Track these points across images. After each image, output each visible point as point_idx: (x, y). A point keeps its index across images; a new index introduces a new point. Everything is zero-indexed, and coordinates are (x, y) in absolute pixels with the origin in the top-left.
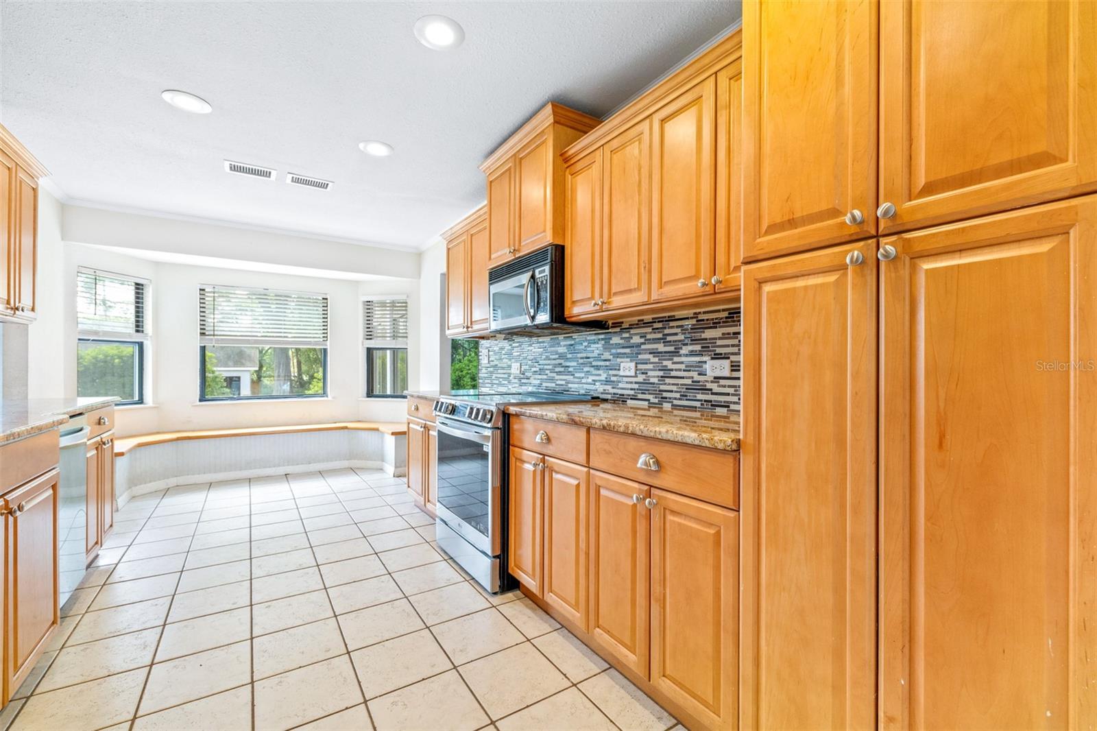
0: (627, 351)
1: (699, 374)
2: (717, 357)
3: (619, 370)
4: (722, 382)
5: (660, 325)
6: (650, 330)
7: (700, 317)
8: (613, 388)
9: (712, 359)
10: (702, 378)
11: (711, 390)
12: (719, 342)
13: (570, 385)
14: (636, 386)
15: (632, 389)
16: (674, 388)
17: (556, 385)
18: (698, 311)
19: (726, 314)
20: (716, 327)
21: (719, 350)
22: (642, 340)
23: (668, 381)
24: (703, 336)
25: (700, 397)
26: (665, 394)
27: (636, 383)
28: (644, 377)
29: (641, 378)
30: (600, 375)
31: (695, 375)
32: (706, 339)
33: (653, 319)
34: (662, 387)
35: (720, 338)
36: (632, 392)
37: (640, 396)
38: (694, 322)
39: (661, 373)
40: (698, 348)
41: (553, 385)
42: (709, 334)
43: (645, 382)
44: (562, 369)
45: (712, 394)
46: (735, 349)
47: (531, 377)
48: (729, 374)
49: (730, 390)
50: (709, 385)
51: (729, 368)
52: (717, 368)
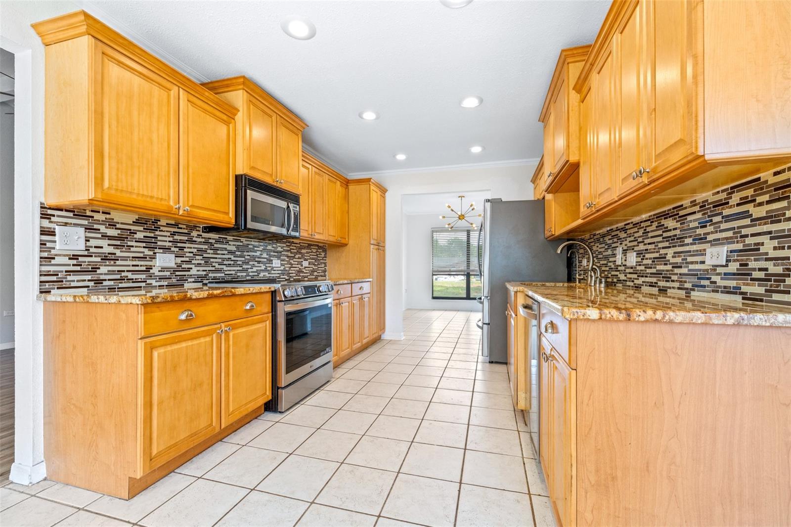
0: (276, 254)
2: (306, 260)
3: (272, 264)
4: (306, 269)
5: (289, 244)
6: (285, 245)
7: (301, 244)
8: (269, 274)
9: (304, 260)
10: (301, 267)
12: (306, 255)
13: (238, 274)
14: (280, 272)
15: (278, 274)
16: (294, 272)
17: (225, 275)
19: (307, 245)
20: (304, 249)
21: (306, 257)
22: (282, 250)
23: (292, 269)
24: (302, 252)
25: (301, 275)
26: (291, 275)
27: (280, 270)
28: (283, 267)
29: (282, 268)
30: (261, 267)
31: (299, 266)
34: (290, 272)
35: (306, 253)
36: (278, 275)
37: (282, 277)
38: (299, 245)
39: (290, 266)
40: (300, 256)
41: (223, 275)
42: (303, 251)
43: (284, 270)
44: (232, 263)
45: (304, 273)
46: (309, 258)
47: (191, 268)
48: (308, 266)
49: (308, 272)
50: (304, 270)
51: (308, 264)
52: (305, 264)
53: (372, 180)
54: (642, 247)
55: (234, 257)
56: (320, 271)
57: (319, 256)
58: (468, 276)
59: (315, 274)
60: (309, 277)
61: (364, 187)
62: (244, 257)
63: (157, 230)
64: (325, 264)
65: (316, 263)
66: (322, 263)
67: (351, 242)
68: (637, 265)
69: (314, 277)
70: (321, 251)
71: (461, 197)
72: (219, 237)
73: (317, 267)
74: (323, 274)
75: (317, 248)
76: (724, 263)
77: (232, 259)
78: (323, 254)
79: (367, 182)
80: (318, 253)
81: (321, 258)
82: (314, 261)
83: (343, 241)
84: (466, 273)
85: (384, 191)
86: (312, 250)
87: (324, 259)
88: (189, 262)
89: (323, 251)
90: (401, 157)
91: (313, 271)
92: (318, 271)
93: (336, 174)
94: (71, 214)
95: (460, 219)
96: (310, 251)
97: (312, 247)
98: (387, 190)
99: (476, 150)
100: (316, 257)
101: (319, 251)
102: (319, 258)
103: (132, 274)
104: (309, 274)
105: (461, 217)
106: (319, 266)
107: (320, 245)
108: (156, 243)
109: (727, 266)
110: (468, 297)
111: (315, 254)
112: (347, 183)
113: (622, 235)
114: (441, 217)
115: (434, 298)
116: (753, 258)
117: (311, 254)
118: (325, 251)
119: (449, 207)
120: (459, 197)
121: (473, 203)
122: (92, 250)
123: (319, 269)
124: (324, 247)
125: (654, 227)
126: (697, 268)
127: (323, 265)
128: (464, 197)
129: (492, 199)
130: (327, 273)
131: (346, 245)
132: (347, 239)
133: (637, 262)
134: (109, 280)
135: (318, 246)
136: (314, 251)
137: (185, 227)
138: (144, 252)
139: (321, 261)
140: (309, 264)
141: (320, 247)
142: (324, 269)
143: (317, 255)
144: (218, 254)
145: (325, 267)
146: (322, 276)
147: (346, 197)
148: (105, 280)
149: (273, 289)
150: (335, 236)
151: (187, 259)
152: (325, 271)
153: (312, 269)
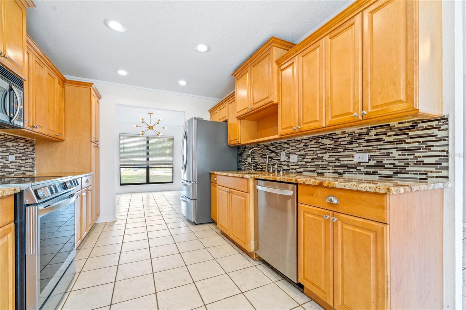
1: (6, 161)
2: (12, 154)
4: (12, 164)
7: (6, 136)
9: (10, 154)
10: (6, 162)
11: (9, 167)
12: (11, 148)
18: (5, 133)
19: (13, 138)
20: (10, 142)
21: (11, 151)
25: (6, 170)
31: (4, 161)
32: (7, 146)
35: (12, 147)
40: (5, 149)
42: (9, 144)
46: (15, 152)
48: (14, 160)
49: (14, 167)
50: (9, 165)
51: (14, 158)
52: (11, 158)
54: (302, 152)
56: (28, 166)
57: (26, 150)
58: (148, 168)
59: (23, 169)
60: (15, 173)
64: (33, 158)
65: (24, 158)
66: (29, 158)
68: (298, 161)
69: (21, 172)
70: (29, 145)
71: (151, 114)
73: (24, 162)
74: (31, 169)
75: (24, 141)
76: (367, 161)
78: (31, 149)
79: (88, 85)
80: (25, 147)
81: (29, 153)
82: (21, 155)
84: (146, 166)
86: (19, 143)
87: (32, 153)
89: (31, 146)
90: (122, 73)
91: (20, 166)
92: (26, 166)
93: (55, 70)
95: (149, 129)
96: (17, 144)
97: (19, 140)
99: (183, 83)
100: (23, 151)
101: (26, 145)
102: (26, 153)
104: (15, 170)
105: (150, 128)
106: (26, 161)
107: (28, 138)
109: (369, 162)
110: (148, 183)
111: (23, 148)
112: (64, 82)
113: (285, 146)
114: (135, 126)
115: (121, 185)
116: (385, 159)
117: (17, 147)
118: (33, 145)
119: (143, 119)
120: (149, 113)
121: (161, 119)
123: (27, 164)
124: (32, 141)
125: (313, 142)
126: (346, 163)
127: (31, 160)
128: (152, 114)
129: (198, 118)
130: (35, 168)
131: (63, 140)
132: (64, 136)
133: (298, 160)
135: (25, 139)
136: (22, 144)
139: (29, 156)
140: (16, 158)
141: (27, 141)
142: (31, 164)
143: (24, 149)
145: (33, 162)
146: (30, 171)
147: (63, 95)
150: (54, 131)
152: (33, 166)
153: (19, 164)
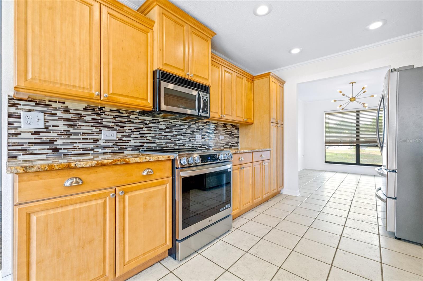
0: (198, 131)
1: (218, 139)
2: (222, 135)
3: (195, 137)
4: (223, 141)
5: (208, 124)
6: (205, 125)
7: (218, 124)
8: (192, 144)
9: (221, 135)
10: (219, 140)
11: (220, 143)
12: (222, 131)
13: (168, 145)
14: (201, 143)
15: (200, 144)
16: (213, 143)
17: (157, 145)
18: (218, 122)
19: (223, 124)
20: (221, 127)
21: (222, 133)
22: (203, 128)
23: (211, 141)
24: (219, 129)
25: (218, 145)
26: (210, 145)
27: (201, 142)
28: (204, 140)
29: (203, 140)
30: (186, 139)
31: (217, 139)
32: (219, 130)
33: (206, 121)
34: (210, 143)
35: (222, 130)
36: (200, 145)
37: (203, 146)
38: (217, 125)
39: (209, 139)
40: (218, 132)
41: (155, 145)
42: (220, 129)
43: (205, 142)
44: (163, 137)
45: (221, 144)
46: (225, 133)
47: (130, 141)
48: (224, 139)
49: (224, 143)
50: (220, 142)
51: (224, 138)
52: (222, 137)
53: (271, 74)
55: (164, 133)
56: (234, 143)
57: (232, 132)
58: (358, 147)
59: (230, 144)
60: (224, 147)
61: (265, 80)
62: (173, 133)
63: (102, 115)
64: (238, 138)
65: (231, 137)
66: (235, 137)
67: (256, 122)
69: (229, 147)
70: (235, 128)
71: (353, 83)
72: (152, 119)
73: (231, 140)
74: (236, 144)
75: (231, 126)
77: (163, 134)
78: (236, 131)
79: (267, 75)
80: (232, 130)
81: (235, 134)
82: (229, 135)
83: (249, 121)
84: (355, 144)
85: (282, 83)
86: (227, 128)
87: (237, 134)
88: (129, 136)
89: (236, 129)
90: (296, 51)
91: (228, 142)
92: (232, 143)
93: (243, 72)
94: (34, 104)
95: (351, 101)
96: (226, 129)
97: (227, 126)
98: (285, 82)
99: (376, 25)
100: (230, 133)
101: (233, 128)
102: (232, 134)
103: (82, 145)
104: (225, 145)
105: (352, 99)
106: (232, 139)
107: (233, 124)
108: (102, 123)
110: (358, 163)
111: (230, 131)
112: (252, 79)
114: (333, 101)
115: (326, 162)
117: (226, 130)
118: (238, 128)
119: (341, 92)
120: (350, 83)
121: (365, 86)
122: (50, 128)
123: (233, 141)
124: (237, 126)
127: (236, 139)
128: (355, 82)
129: (400, 68)
130: (239, 144)
131: (252, 124)
132: (253, 120)
134: (64, 149)
135: (232, 125)
136: (229, 128)
137: (125, 112)
138: (92, 130)
139: (235, 136)
140: (225, 137)
141: (233, 126)
142: (236, 141)
143: (231, 131)
144: (152, 131)
145: (238, 140)
146: (235, 146)
147: (252, 89)
148: (61, 149)
149: (172, 158)
150: (242, 117)
151: (127, 134)
152: (238, 142)
153: (227, 141)
